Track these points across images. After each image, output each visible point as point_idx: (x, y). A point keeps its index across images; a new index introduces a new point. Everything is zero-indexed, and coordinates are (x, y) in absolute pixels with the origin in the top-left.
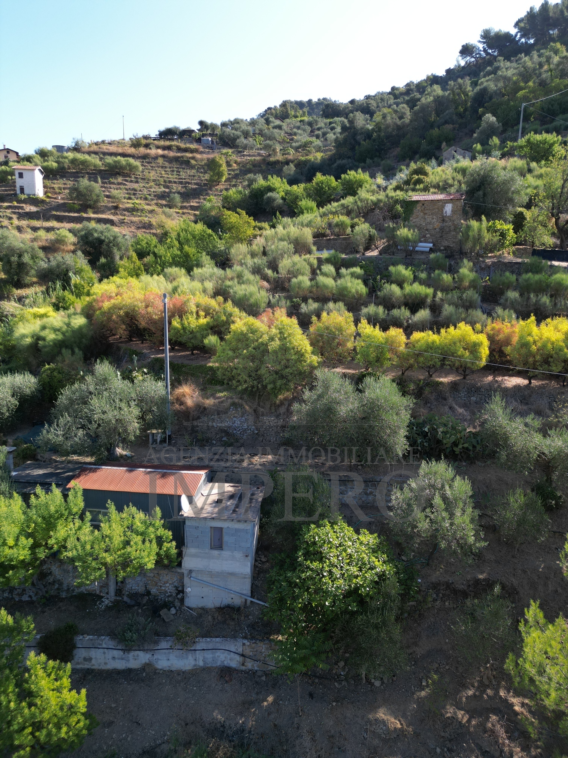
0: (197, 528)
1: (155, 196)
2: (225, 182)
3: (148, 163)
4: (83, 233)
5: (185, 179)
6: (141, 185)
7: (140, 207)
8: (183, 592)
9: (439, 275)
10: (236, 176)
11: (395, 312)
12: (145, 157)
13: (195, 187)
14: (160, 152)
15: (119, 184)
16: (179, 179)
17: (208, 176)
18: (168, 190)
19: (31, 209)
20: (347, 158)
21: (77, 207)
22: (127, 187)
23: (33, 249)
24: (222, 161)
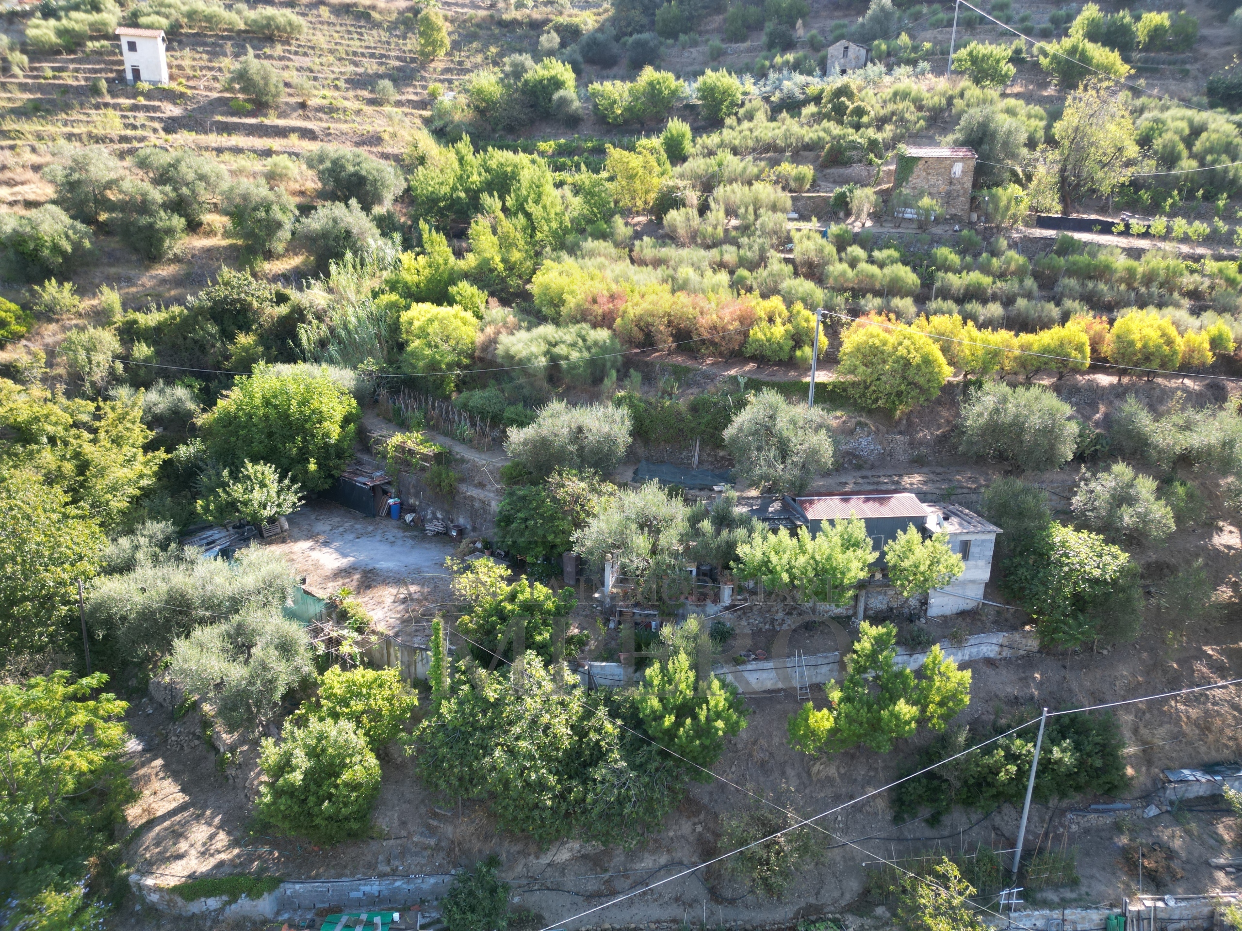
2: (445, 56)
8: (926, 603)
13: (398, 64)
16: (367, 47)
17: (413, 43)
18: (360, 70)
19: (172, 110)
20: (641, 29)
21: (249, 106)
22: (297, 65)
23: (279, 196)
24: (440, 22)
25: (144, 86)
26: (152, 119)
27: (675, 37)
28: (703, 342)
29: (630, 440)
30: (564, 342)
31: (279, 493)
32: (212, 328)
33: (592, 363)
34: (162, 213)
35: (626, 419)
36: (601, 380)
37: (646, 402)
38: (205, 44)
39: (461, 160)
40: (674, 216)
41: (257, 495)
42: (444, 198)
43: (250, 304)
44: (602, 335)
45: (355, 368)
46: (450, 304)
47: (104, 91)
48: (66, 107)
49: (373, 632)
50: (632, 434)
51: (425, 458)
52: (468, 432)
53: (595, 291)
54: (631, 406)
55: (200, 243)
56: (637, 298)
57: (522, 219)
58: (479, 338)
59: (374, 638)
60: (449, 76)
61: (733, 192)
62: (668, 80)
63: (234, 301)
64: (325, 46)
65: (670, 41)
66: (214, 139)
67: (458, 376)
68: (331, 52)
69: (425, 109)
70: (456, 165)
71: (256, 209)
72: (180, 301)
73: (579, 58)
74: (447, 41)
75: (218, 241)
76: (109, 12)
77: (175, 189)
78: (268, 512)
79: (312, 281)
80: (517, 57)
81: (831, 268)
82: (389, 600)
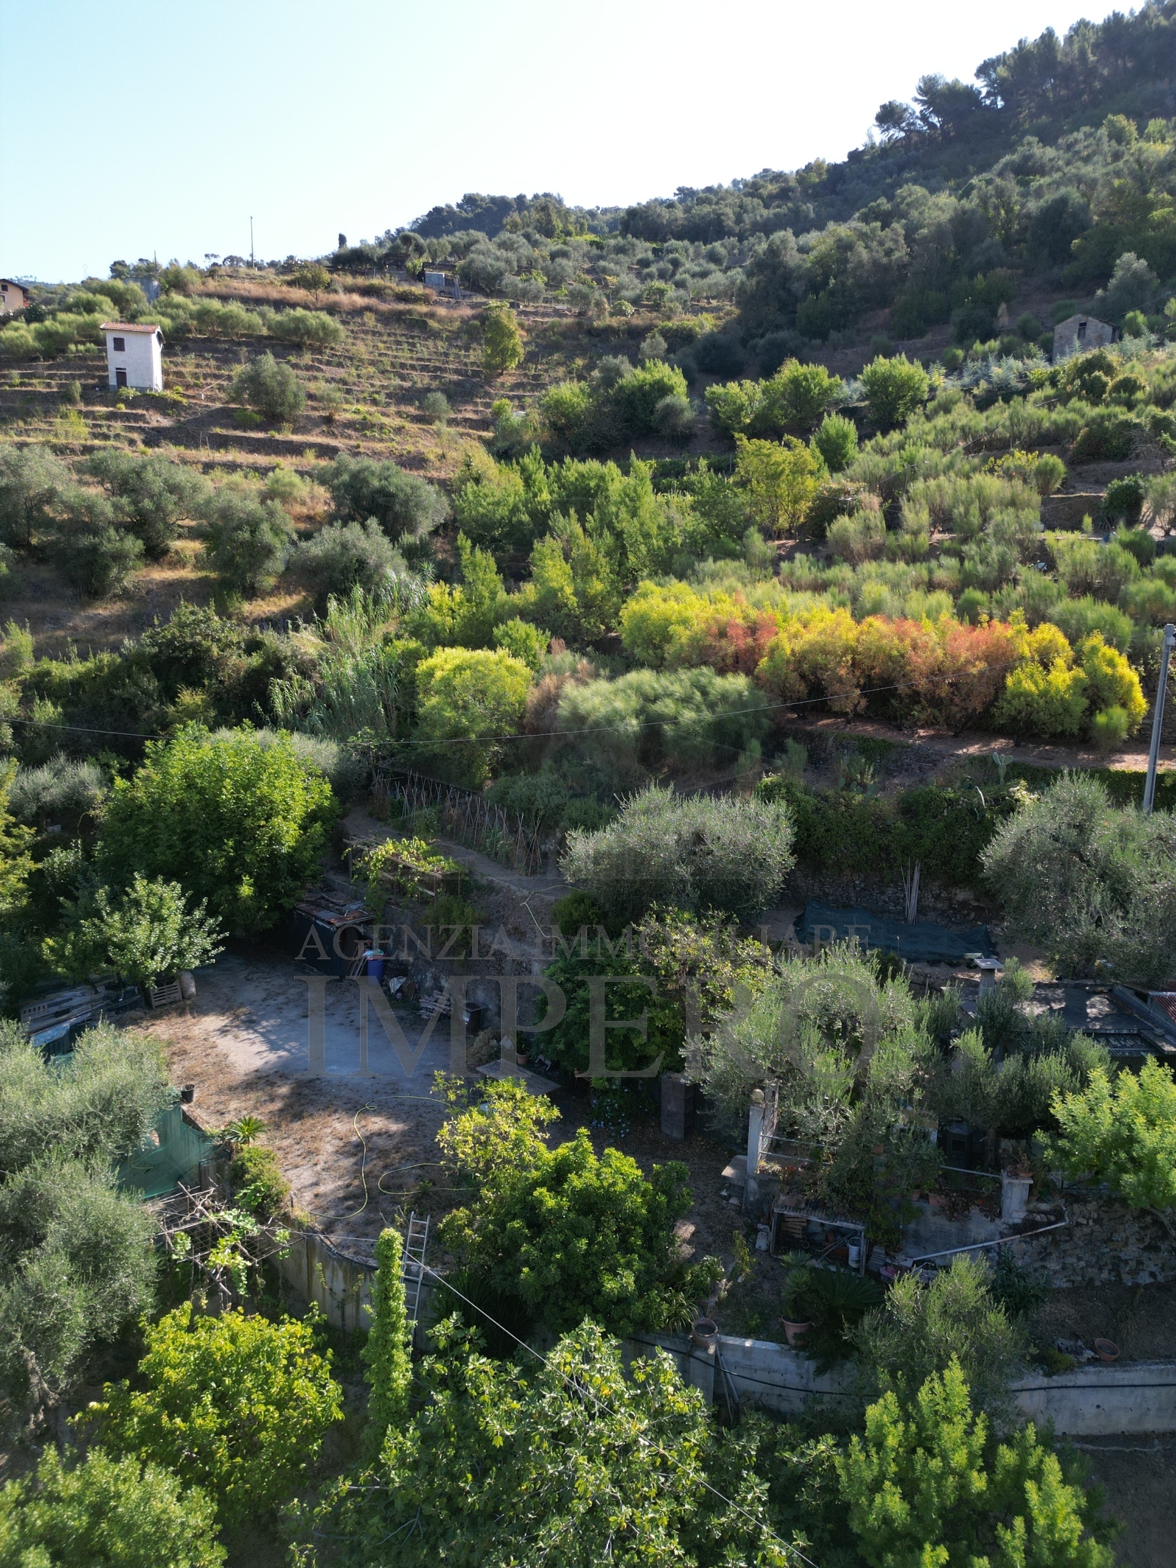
1: (388, 396)
2: (516, 368)
5: (429, 360)
6: (352, 371)
7: (373, 420)
10: (532, 358)
13: (455, 377)
16: (419, 359)
17: (476, 355)
18: (407, 384)
19: (157, 420)
20: (778, 327)
21: (258, 418)
22: (328, 375)
23: (271, 513)
24: (513, 326)
25: (131, 393)
26: (131, 429)
27: (825, 337)
28: (915, 697)
29: (792, 861)
30: (670, 695)
31: (183, 931)
32: (151, 684)
33: (717, 729)
34: (112, 532)
35: (784, 823)
36: (734, 758)
37: (817, 795)
38: (215, 351)
39: (528, 481)
40: (843, 522)
41: (142, 933)
42: (500, 523)
43: (209, 650)
44: (738, 683)
45: (343, 740)
46: (493, 647)
47: (77, 396)
48: (26, 415)
49: (287, 1220)
50: (796, 849)
51: (427, 881)
52: (503, 840)
53: (724, 618)
54: (791, 800)
55: (160, 575)
56: (796, 626)
57: (608, 538)
58: (532, 696)
59: (282, 1234)
60: (520, 393)
61: (939, 488)
62: (820, 374)
63: (185, 647)
64: (366, 357)
65: (817, 342)
66: (205, 454)
67: (496, 753)
68: (372, 363)
69: (486, 429)
70: (520, 486)
71: (239, 528)
72: (115, 648)
73: (693, 365)
74: (521, 350)
75: (187, 574)
76: (106, 313)
77: (135, 503)
78: (156, 964)
79: (303, 625)
80: (610, 360)
81: (1132, 588)
82: (328, 1147)
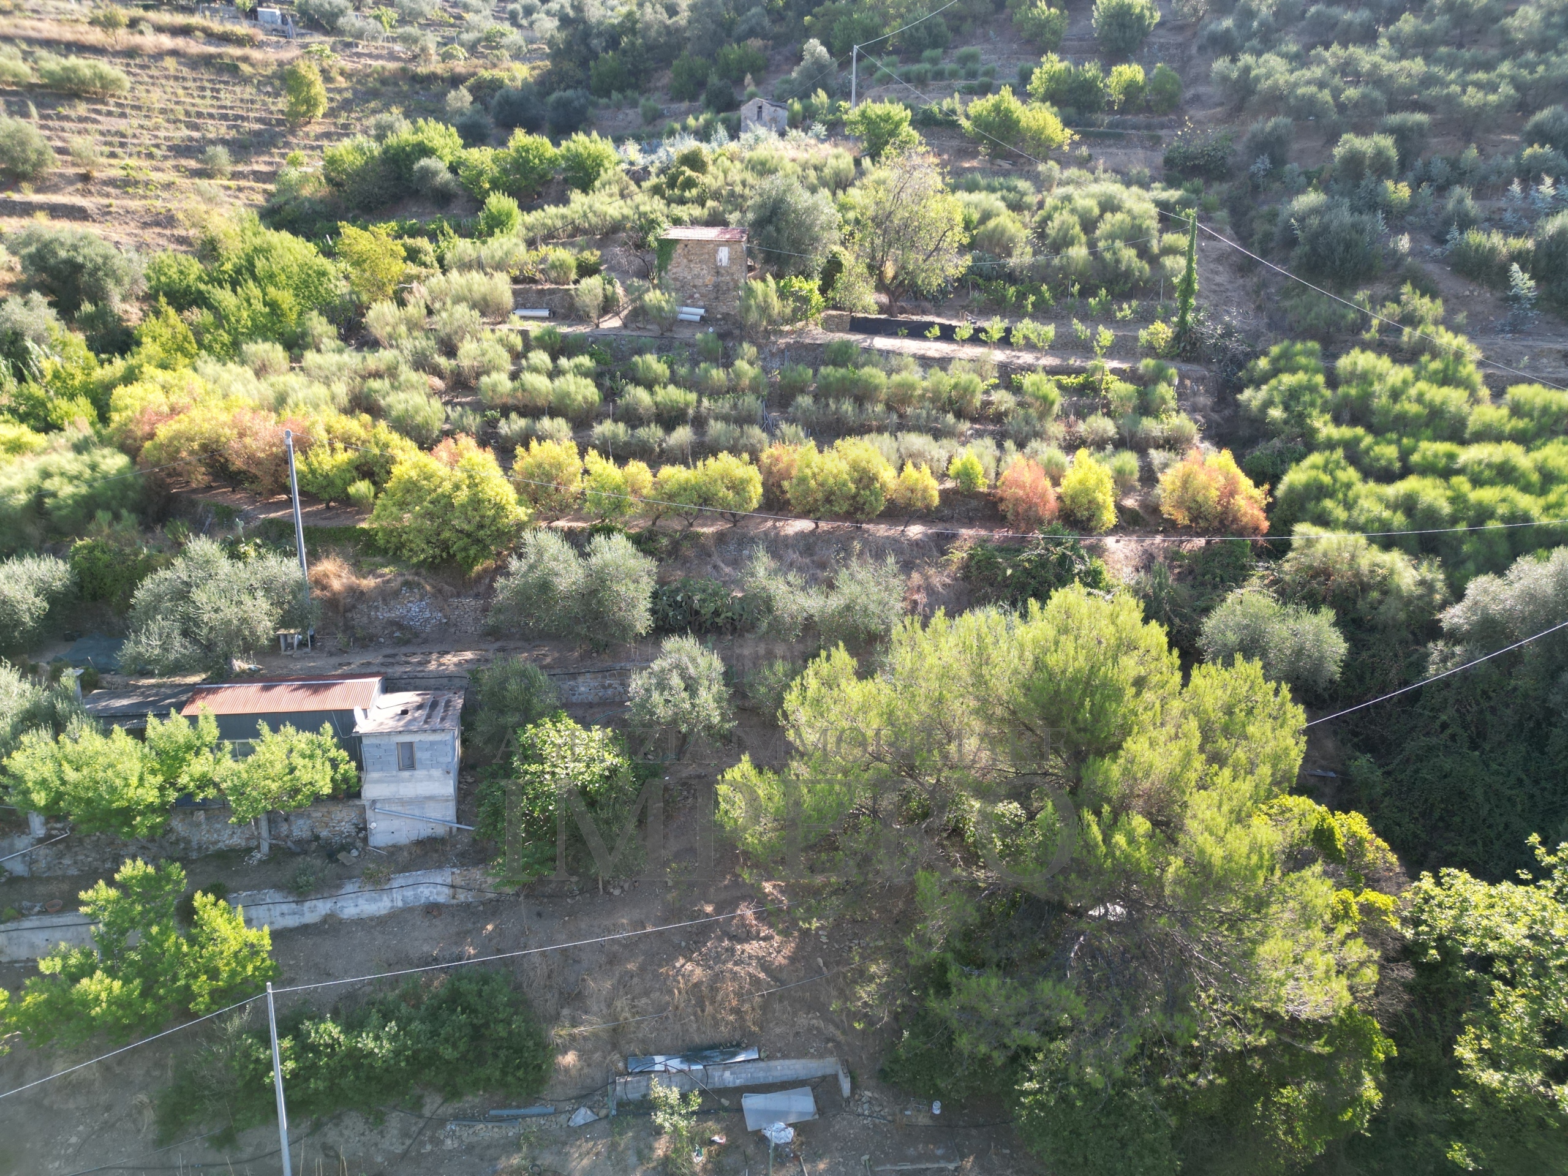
0: (378, 746)
1: (170, 148)
2: (324, 116)
3: (143, 67)
4: (32, 249)
5: (232, 108)
6: (135, 122)
7: (140, 176)
8: (365, 829)
9: (707, 371)
10: (346, 105)
11: (642, 432)
12: (131, 53)
14: (167, 42)
15: (81, 120)
16: (220, 107)
18: (198, 135)
22: (102, 127)
28: (239, 473)
30: (64, 474)
33: (84, 502)
54: (84, 560)
60: (322, 142)
62: (543, 146)
64: (157, 105)
65: (604, 101)
68: (164, 112)
69: (272, 181)
74: (325, 100)
